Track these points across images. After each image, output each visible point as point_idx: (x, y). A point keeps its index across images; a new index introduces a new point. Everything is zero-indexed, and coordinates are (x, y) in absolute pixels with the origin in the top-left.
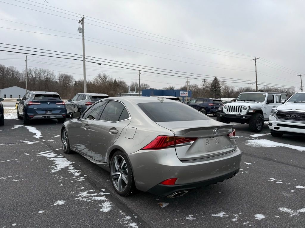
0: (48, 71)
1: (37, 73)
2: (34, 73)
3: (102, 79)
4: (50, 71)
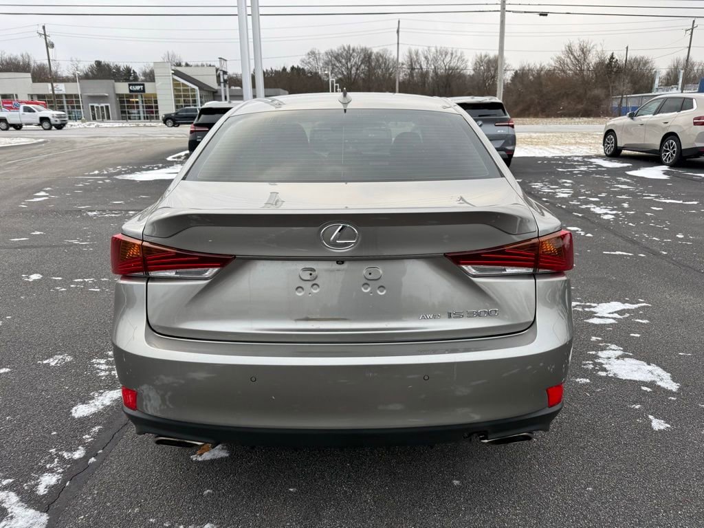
0: (452, 51)
1: (430, 57)
2: (423, 59)
3: (575, 57)
4: (456, 52)
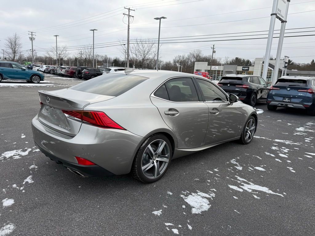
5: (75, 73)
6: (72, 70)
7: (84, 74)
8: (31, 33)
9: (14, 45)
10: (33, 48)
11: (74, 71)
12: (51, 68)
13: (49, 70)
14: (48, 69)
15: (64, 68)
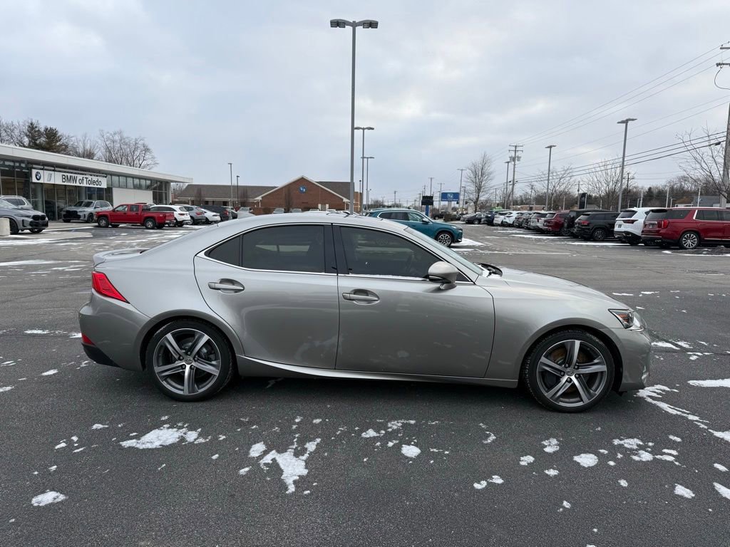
5: (563, 225)
6: (559, 219)
7: (578, 227)
8: (514, 148)
9: (479, 176)
10: (515, 178)
11: (562, 220)
12: (524, 217)
13: (521, 220)
14: (518, 218)
15: (544, 215)
